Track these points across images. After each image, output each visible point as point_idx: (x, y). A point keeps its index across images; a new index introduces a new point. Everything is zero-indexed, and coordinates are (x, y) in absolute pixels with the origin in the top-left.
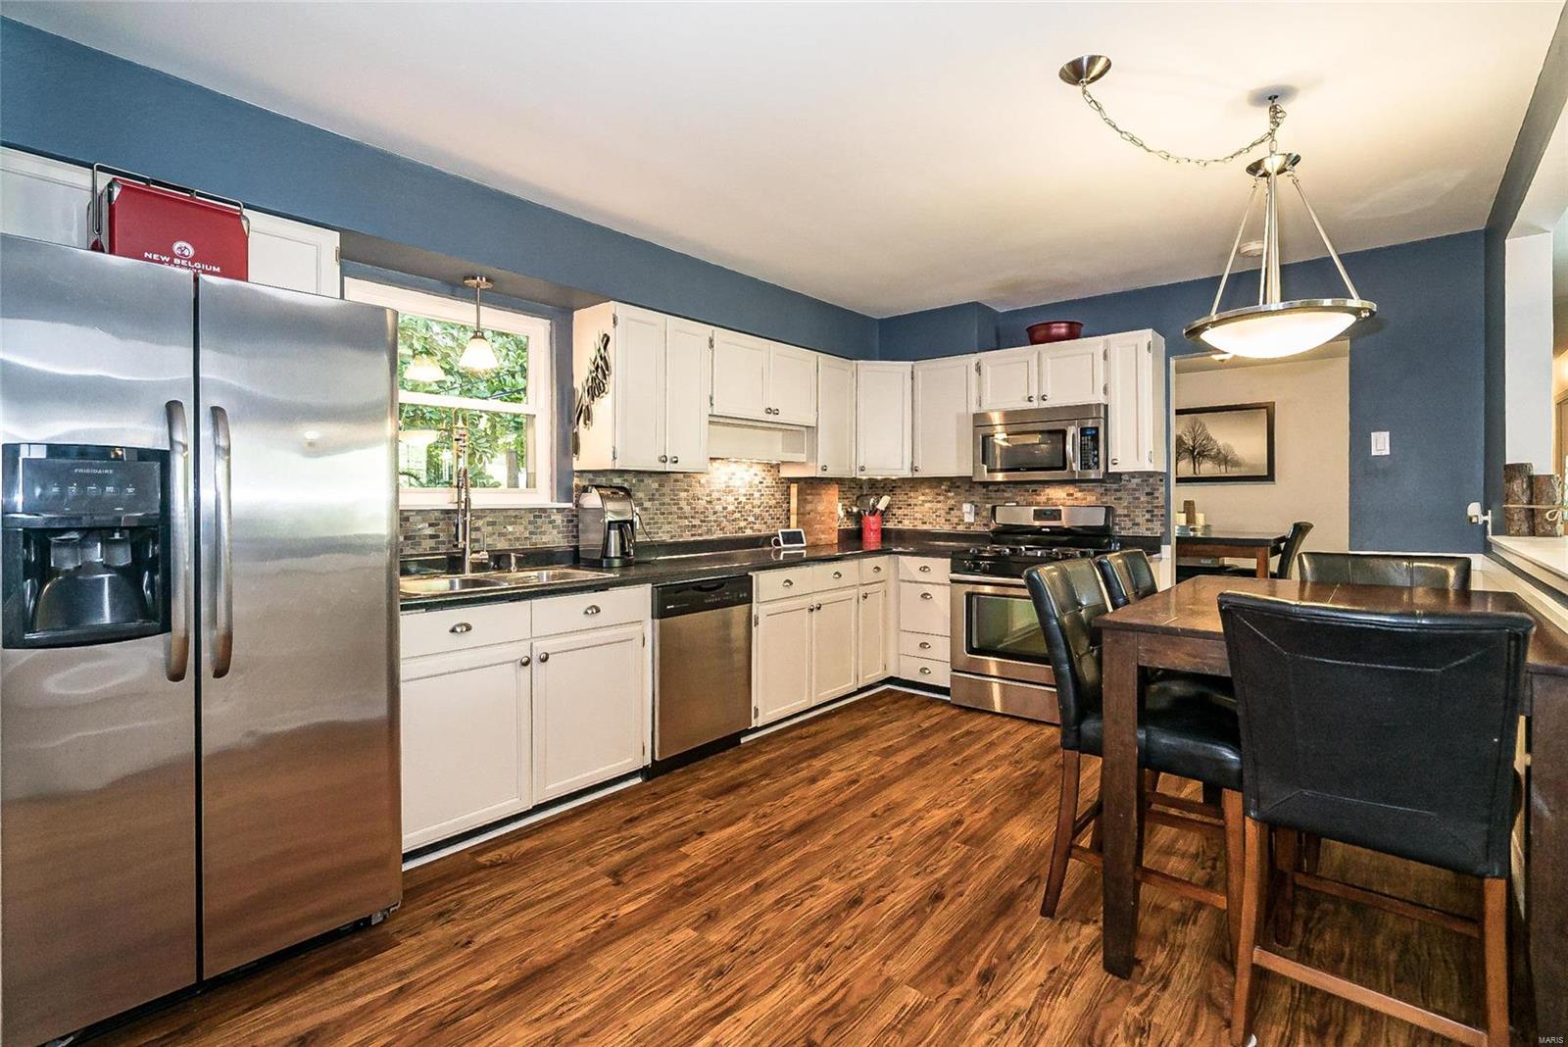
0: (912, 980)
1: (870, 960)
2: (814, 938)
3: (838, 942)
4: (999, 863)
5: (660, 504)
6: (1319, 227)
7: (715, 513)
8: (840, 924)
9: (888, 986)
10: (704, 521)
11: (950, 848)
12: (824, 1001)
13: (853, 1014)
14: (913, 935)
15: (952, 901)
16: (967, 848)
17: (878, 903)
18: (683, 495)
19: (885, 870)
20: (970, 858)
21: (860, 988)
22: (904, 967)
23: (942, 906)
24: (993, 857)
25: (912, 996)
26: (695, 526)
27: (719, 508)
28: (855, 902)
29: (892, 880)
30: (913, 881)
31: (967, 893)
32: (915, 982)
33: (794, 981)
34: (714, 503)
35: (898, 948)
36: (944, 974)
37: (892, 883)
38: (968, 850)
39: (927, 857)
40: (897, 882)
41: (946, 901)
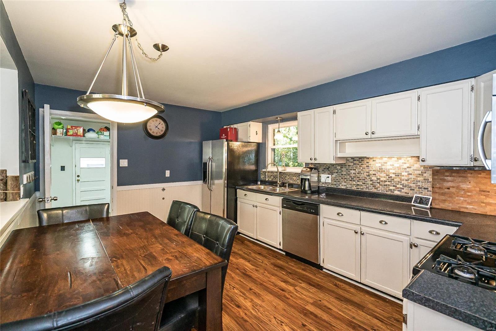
5: (341, 175)
6: (103, 63)
7: (371, 180)
10: (365, 184)
18: (353, 172)
26: (359, 185)
27: (374, 178)
34: (371, 176)
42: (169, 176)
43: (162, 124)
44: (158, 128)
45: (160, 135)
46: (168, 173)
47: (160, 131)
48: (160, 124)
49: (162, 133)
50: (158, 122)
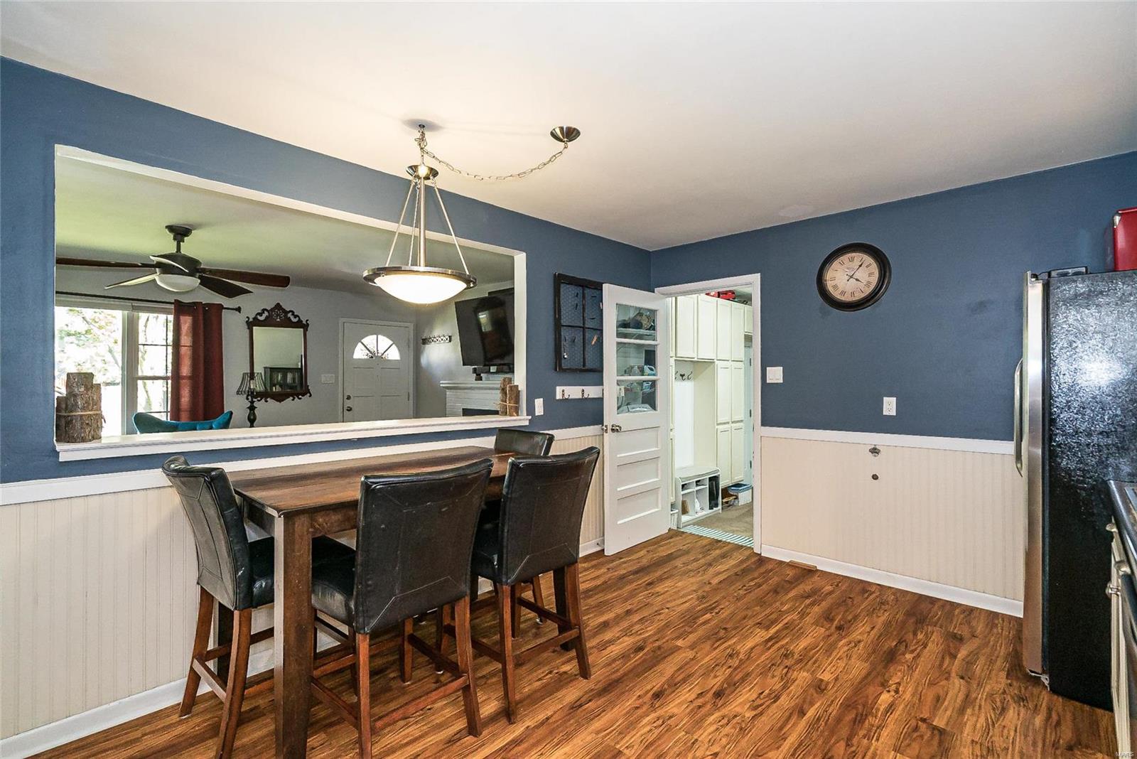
0: (679, 649)
1: (703, 659)
2: (740, 672)
3: (724, 669)
4: (597, 724)
8: (726, 679)
9: (692, 647)
11: (635, 747)
12: (723, 643)
13: (708, 638)
14: (678, 670)
15: (647, 692)
16: (618, 747)
17: (702, 693)
19: (698, 723)
20: (620, 733)
21: (707, 646)
22: (684, 654)
23: (655, 688)
24: (598, 732)
25: (680, 643)
28: (719, 694)
29: (693, 713)
30: (675, 711)
31: (635, 698)
32: (679, 648)
33: (742, 651)
35: (687, 663)
36: (662, 650)
37: (692, 710)
38: (618, 743)
39: (659, 737)
40: (688, 710)
41: (651, 693)
42: (894, 413)
43: (867, 267)
44: (857, 280)
45: (863, 295)
46: (890, 406)
47: (861, 286)
48: (860, 266)
49: (868, 291)
50: (857, 263)
